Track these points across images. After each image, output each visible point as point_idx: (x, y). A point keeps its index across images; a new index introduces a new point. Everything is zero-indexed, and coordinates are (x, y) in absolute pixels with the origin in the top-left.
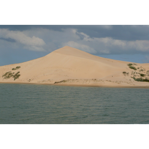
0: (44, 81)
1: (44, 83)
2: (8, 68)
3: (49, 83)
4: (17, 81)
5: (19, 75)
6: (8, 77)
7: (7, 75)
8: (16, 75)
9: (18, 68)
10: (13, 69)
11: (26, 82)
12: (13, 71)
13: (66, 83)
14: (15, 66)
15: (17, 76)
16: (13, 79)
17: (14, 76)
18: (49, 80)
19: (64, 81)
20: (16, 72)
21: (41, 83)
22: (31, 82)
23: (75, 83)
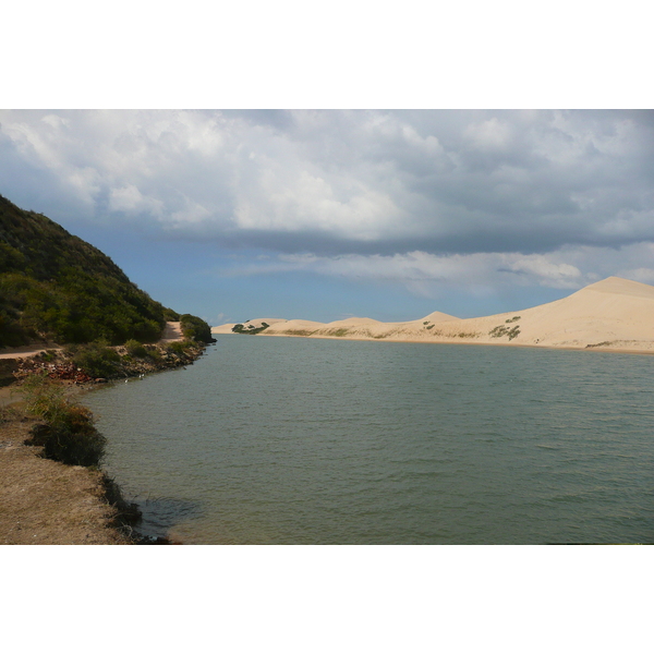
0: (564, 343)
1: (565, 346)
2: (499, 320)
3: (576, 346)
4: (515, 341)
5: (519, 332)
6: (499, 335)
7: (497, 332)
8: (513, 331)
9: (516, 318)
10: (507, 321)
11: (531, 343)
12: (507, 325)
13: (610, 347)
14: (511, 316)
15: (514, 333)
16: (508, 338)
17: (510, 334)
18: (575, 341)
19: (607, 343)
20: (512, 326)
21: (559, 346)
22: (541, 344)
23: (631, 348)
